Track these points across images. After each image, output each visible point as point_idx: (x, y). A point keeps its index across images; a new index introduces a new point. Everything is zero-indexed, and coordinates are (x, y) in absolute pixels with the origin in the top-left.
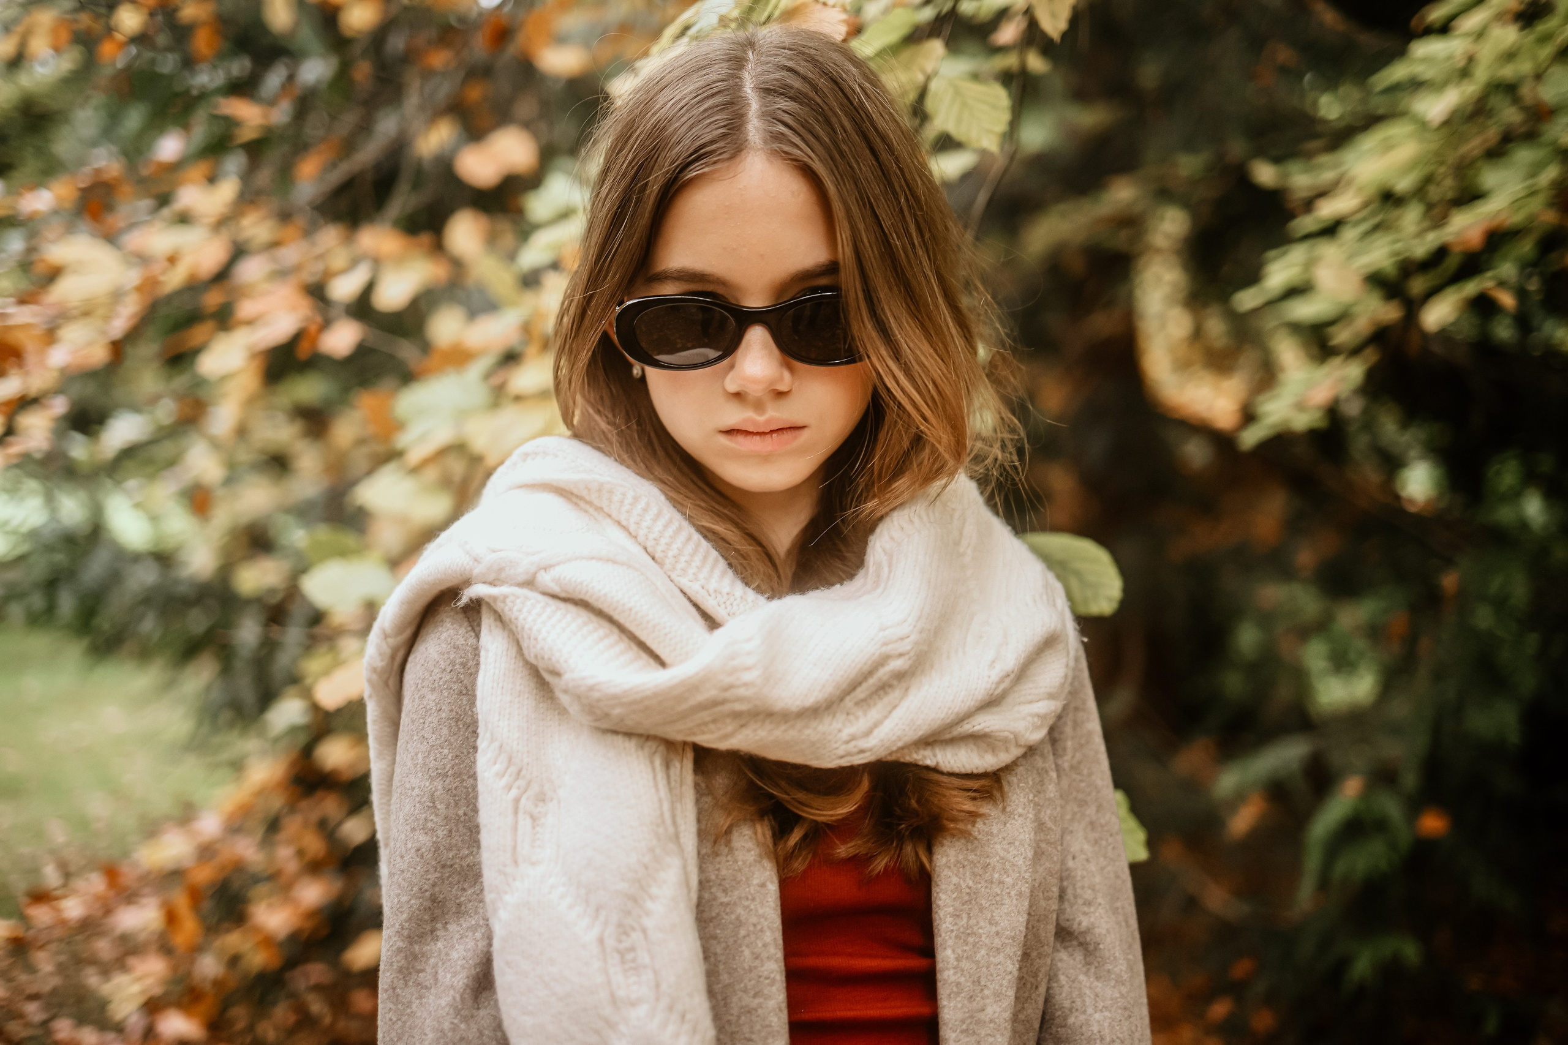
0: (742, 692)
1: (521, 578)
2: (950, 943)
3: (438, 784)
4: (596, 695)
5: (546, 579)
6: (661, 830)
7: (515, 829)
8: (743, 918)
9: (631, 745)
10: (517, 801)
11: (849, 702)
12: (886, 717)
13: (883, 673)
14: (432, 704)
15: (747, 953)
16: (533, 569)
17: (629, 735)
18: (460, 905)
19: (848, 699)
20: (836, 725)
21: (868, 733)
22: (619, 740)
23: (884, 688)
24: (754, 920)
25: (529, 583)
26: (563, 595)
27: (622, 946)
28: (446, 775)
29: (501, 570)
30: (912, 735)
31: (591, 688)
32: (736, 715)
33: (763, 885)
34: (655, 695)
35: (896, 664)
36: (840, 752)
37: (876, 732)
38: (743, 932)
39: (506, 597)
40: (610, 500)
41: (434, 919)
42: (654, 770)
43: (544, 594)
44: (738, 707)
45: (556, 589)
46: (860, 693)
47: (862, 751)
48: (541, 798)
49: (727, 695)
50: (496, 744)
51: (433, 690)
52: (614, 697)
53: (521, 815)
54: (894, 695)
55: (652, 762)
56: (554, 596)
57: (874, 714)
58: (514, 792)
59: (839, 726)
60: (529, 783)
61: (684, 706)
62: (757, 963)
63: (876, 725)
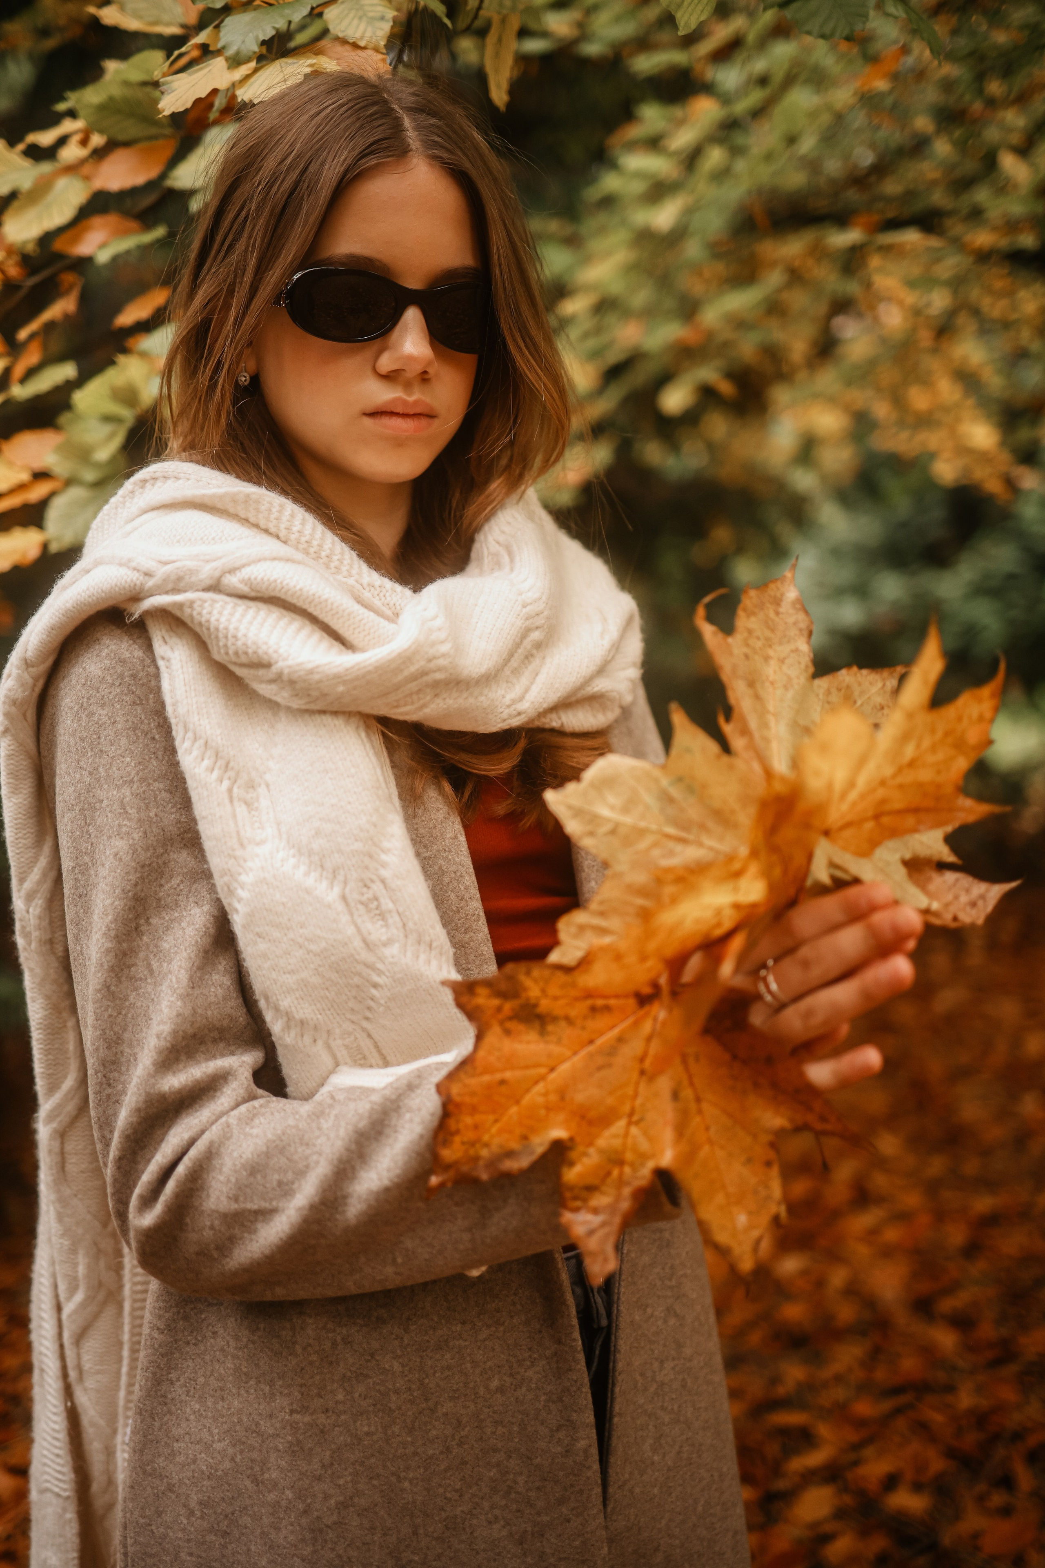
0: (441, 662)
1: (208, 582)
2: (593, 876)
3: (126, 791)
4: (317, 677)
5: (233, 581)
6: (380, 792)
7: (234, 816)
8: (444, 868)
9: (339, 722)
10: (230, 790)
11: (507, 671)
12: (532, 683)
13: (527, 643)
14: (104, 719)
15: (453, 897)
16: (217, 574)
17: (335, 713)
19: (506, 669)
20: (501, 692)
21: (521, 699)
22: (328, 719)
23: (528, 657)
24: (454, 868)
25: (215, 587)
26: (253, 594)
27: (364, 898)
28: (132, 782)
29: (180, 579)
30: (553, 698)
31: (311, 672)
32: (436, 684)
33: (455, 837)
34: (377, 668)
35: (536, 635)
36: (505, 715)
37: (527, 697)
38: (446, 880)
39: (192, 603)
41: (137, 917)
42: (362, 741)
43: (230, 595)
44: (438, 676)
45: (245, 589)
46: (514, 663)
47: (519, 714)
48: (251, 786)
49: (432, 665)
50: (201, 742)
51: (103, 706)
52: (337, 676)
53: (236, 803)
54: (537, 662)
55: (359, 735)
56: (242, 597)
57: (524, 680)
58: (226, 783)
59: (503, 692)
60: (238, 773)
61: (400, 677)
62: (463, 903)
63: (527, 690)
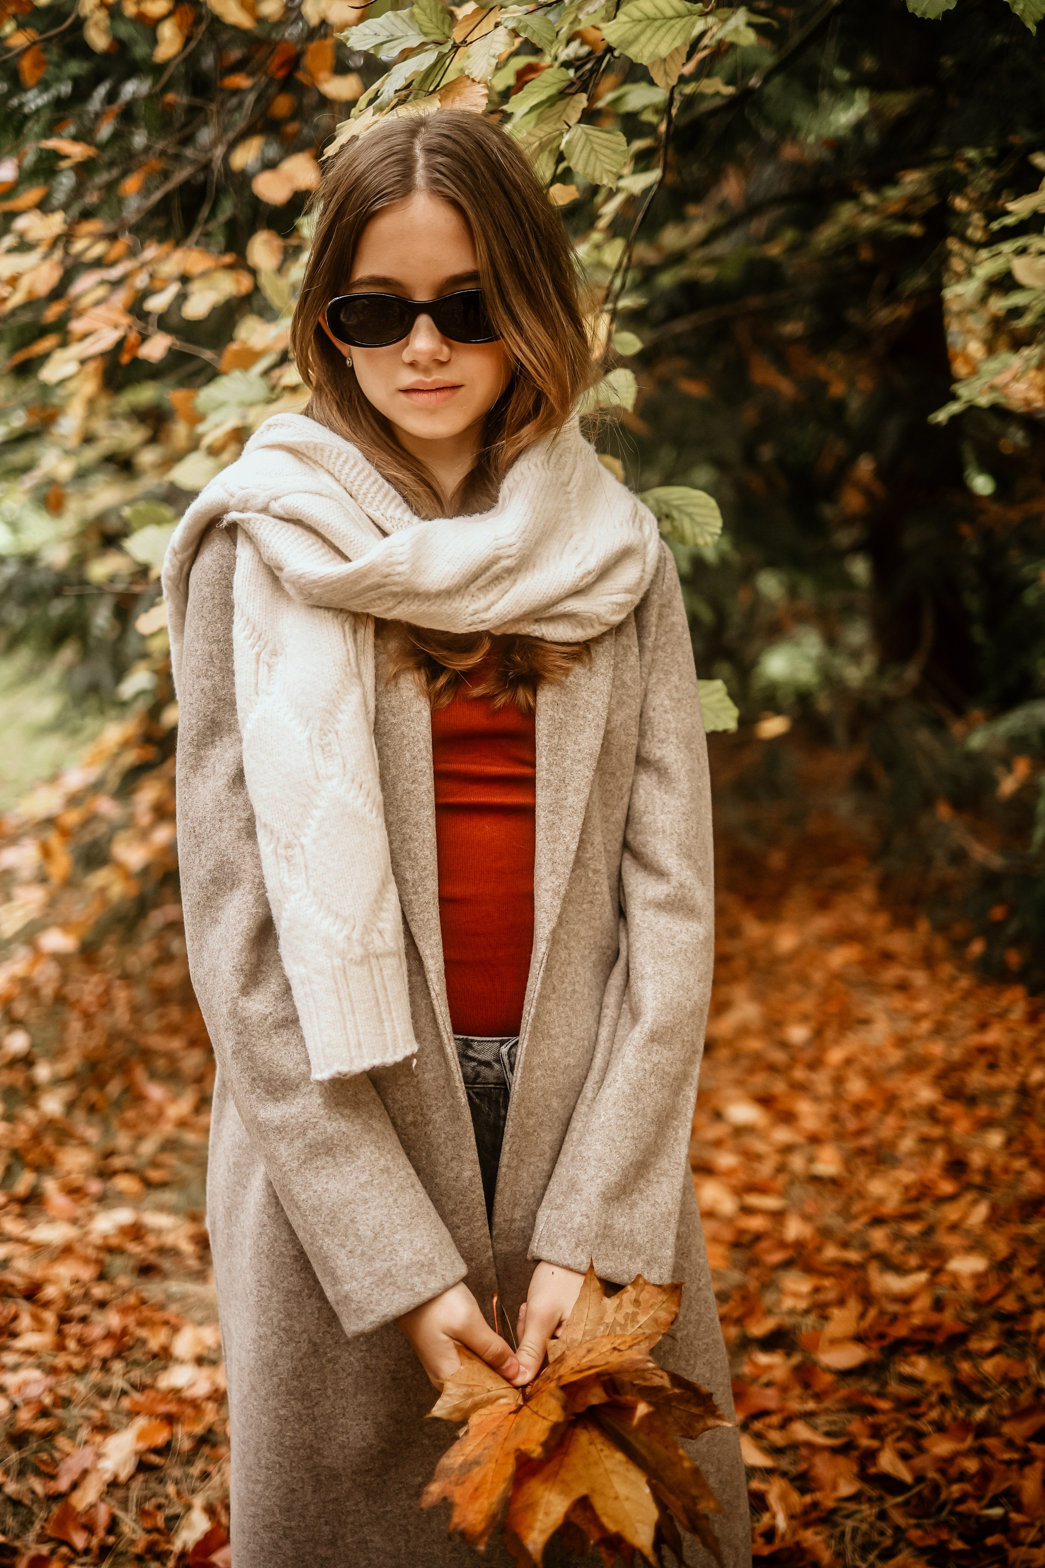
0: (397, 578)
1: (259, 507)
2: (545, 754)
3: (215, 647)
4: (303, 581)
5: (275, 506)
6: (348, 669)
7: (257, 672)
9: (329, 615)
10: (258, 655)
11: (473, 588)
12: (500, 599)
13: (496, 569)
14: (208, 595)
16: (267, 500)
17: (328, 609)
18: (230, 725)
19: (472, 586)
20: (465, 603)
21: (488, 608)
22: (322, 612)
23: (497, 579)
24: (412, 734)
25: (265, 510)
26: (286, 517)
27: (322, 743)
28: (219, 641)
29: (247, 501)
30: (518, 611)
31: (300, 577)
32: (395, 595)
33: (420, 712)
34: (339, 580)
35: (506, 563)
36: (468, 621)
37: (492, 608)
39: (250, 520)
40: (322, 455)
41: (213, 735)
42: (344, 632)
43: (275, 517)
44: (395, 589)
45: (281, 512)
46: (481, 582)
47: (483, 621)
48: (274, 653)
49: (387, 580)
50: (245, 618)
51: (208, 585)
52: (314, 582)
53: (261, 664)
54: (506, 584)
55: (343, 627)
56: (281, 519)
57: (492, 596)
58: (256, 649)
59: (466, 604)
60: (266, 644)
61: (359, 588)
62: (415, 762)
63: (493, 604)
